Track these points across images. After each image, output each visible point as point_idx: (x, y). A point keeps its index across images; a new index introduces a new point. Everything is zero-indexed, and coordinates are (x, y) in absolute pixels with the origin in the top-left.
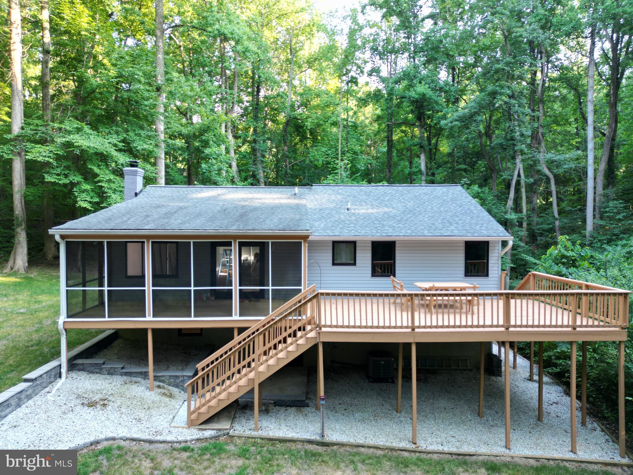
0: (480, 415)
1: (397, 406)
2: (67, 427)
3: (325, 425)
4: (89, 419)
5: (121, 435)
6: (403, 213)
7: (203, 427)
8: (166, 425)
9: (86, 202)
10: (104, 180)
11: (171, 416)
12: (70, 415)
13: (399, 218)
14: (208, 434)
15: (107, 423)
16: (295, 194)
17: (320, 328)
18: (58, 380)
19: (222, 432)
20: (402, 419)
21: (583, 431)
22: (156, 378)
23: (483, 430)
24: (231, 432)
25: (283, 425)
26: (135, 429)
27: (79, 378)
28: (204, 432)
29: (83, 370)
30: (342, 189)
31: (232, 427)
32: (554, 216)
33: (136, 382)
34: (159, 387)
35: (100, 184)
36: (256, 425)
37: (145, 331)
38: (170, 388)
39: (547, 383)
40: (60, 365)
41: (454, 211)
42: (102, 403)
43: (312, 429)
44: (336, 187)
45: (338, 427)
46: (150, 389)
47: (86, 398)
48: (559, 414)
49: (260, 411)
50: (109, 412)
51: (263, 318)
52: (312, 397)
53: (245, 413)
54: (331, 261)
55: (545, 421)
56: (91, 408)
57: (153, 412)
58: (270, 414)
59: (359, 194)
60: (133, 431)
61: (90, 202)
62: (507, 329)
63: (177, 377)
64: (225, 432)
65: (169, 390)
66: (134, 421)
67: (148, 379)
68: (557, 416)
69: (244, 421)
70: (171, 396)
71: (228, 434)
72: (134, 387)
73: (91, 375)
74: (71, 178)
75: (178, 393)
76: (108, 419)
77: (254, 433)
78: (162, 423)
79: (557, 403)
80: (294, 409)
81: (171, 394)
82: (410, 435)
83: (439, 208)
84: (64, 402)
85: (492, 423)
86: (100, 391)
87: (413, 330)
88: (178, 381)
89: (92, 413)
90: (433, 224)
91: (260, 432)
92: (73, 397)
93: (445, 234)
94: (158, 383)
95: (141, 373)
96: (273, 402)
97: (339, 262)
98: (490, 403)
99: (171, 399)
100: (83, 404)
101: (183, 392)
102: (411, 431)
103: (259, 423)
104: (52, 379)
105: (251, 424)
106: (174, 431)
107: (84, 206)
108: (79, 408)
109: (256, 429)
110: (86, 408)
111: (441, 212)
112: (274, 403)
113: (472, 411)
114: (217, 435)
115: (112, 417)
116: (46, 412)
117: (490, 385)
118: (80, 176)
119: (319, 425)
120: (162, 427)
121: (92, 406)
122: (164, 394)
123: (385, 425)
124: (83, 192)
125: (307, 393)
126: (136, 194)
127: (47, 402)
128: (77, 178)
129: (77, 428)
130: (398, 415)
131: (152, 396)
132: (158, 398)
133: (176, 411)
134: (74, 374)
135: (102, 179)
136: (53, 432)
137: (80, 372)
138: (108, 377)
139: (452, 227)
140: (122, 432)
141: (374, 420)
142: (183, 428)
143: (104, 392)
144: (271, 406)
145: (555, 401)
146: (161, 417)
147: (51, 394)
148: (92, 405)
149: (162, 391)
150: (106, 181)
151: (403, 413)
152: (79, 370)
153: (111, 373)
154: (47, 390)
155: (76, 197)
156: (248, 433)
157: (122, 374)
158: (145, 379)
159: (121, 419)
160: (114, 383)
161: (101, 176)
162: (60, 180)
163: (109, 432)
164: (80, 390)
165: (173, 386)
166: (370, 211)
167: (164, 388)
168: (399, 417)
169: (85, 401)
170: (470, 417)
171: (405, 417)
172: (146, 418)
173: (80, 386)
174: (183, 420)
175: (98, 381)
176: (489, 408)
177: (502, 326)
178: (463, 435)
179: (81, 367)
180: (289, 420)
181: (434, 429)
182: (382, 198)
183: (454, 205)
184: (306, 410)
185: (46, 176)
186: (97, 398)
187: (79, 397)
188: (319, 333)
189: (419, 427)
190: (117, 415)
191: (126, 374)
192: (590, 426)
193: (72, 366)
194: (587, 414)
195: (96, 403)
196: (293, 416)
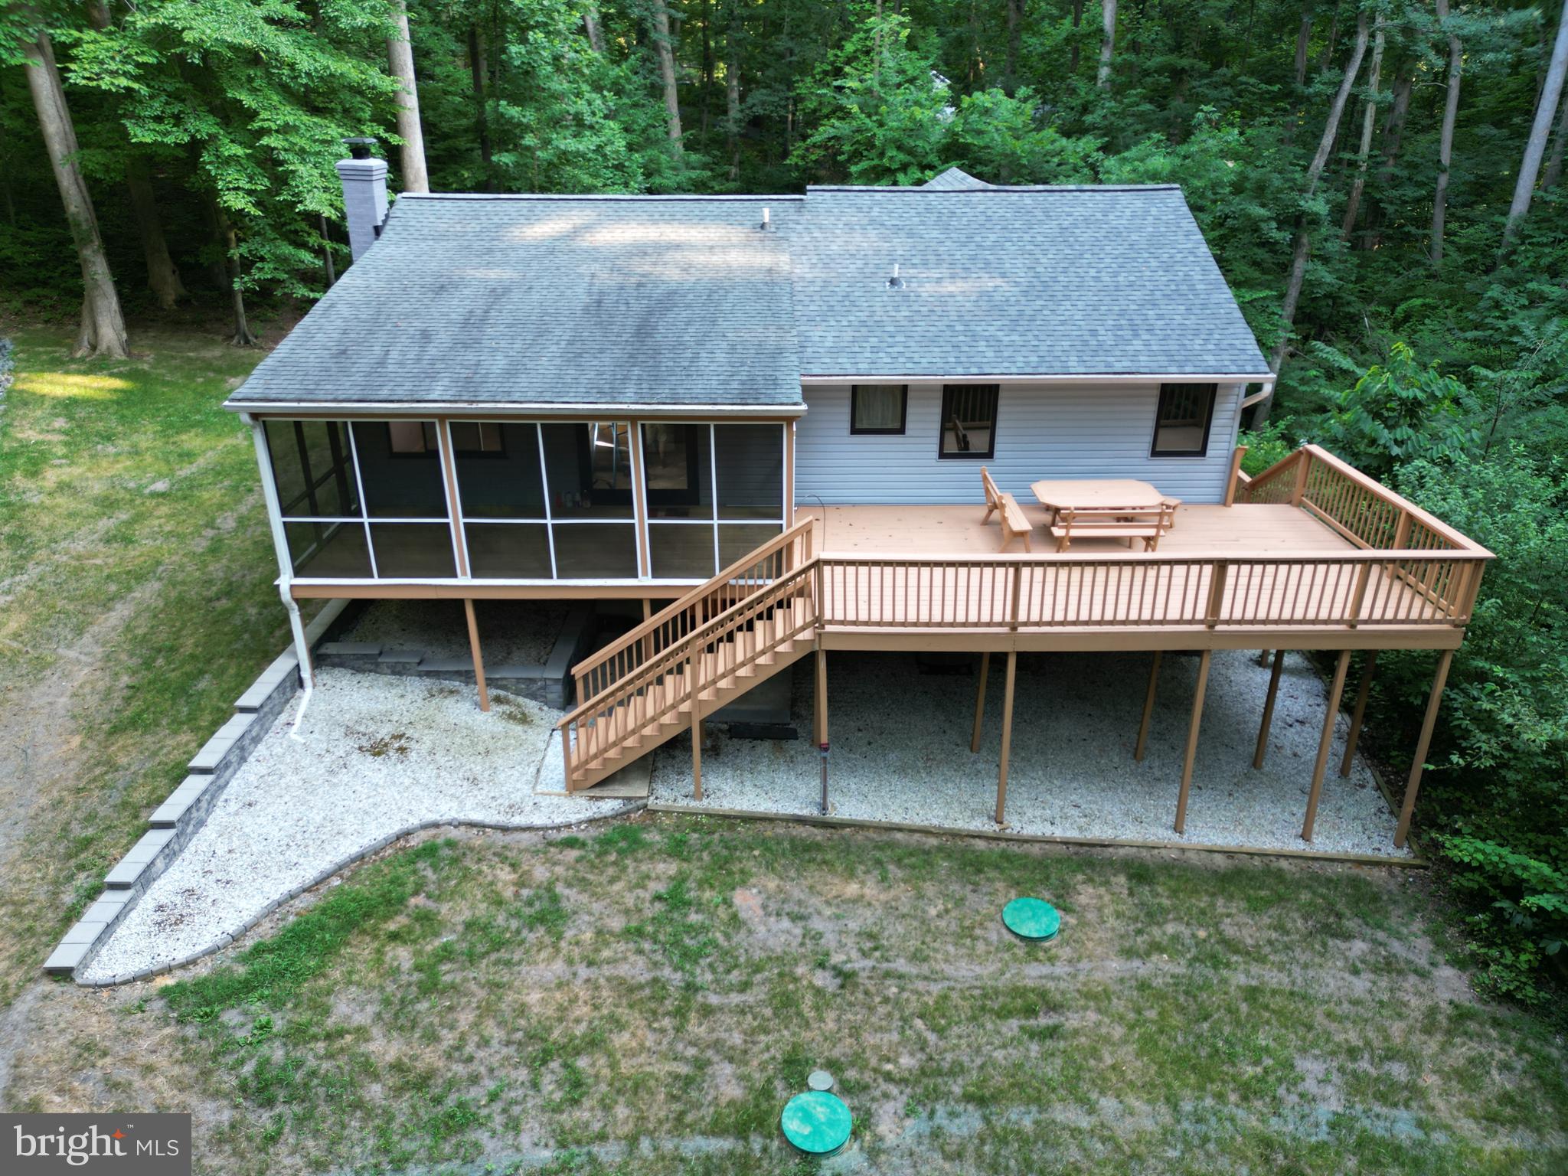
0: (1137, 755)
1: (973, 735)
2: (346, 803)
3: (830, 782)
4: (381, 783)
5: (447, 817)
6: (1025, 293)
7: (597, 792)
8: (527, 790)
9: (241, 194)
10: (274, 127)
11: (533, 770)
12: (344, 776)
13: (1013, 311)
14: (608, 806)
15: (417, 790)
16: (763, 226)
17: (823, 627)
18: (299, 693)
19: (633, 805)
20: (980, 766)
21: (1339, 790)
22: (490, 682)
23: (1139, 788)
24: (651, 802)
25: (747, 783)
26: (470, 803)
27: (338, 685)
28: (600, 803)
29: (342, 665)
30: (879, 203)
31: (651, 792)
32: (1439, 161)
33: (451, 692)
34: (498, 700)
35: (265, 141)
36: (698, 786)
37: (459, 604)
38: (521, 700)
39: (1294, 672)
40: (298, 666)
41: (1149, 286)
42: (396, 746)
43: (803, 792)
44: (866, 196)
45: (853, 787)
46: (482, 707)
47: (364, 735)
48: (1298, 751)
49: (703, 751)
50: (416, 767)
51: (701, 582)
52: (804, 713)
53: (674, 758)
54: (848, 425)
55: (1267, 767)
56: (379, 759)
57: (498, 760)
58: (722, 758)
59: (922, 223)
60: (468, 806)
61: (250, 193)
62: (1211, 626)
63: (532, 681)
64: (640, 803)
65: (519, 706)
66: (465, 783)
67: (475, 683)
68: (1295, 755)
69: (674, 776)
70: (524, 720)
71: (646, 806)
72: (450, 702)
73: (359, 676)
74: (192, 124)
75: (536, 711)
76: (416, 781)
77: (694, 804)
78: (519, 786)
79: (1302, 723)
80: (767, 744)
81: (523, 714)
82: (991, 803)
83: (1116, 274)
84: (324, 746)
85: (1158, 774)
86: (385, 717)
87: (1014, 628)
88: (534, 687)
89: (385, 771)
90: (1094, 333)
91: (705, 802)
92: (338, 733)
93: (1118, 367)
94: (495, 692)
95: (458, 673)
96: (725, 727)
97: (865, 426)
98: (1164, 725)
99: (526, 727)
100: (360, 748)
101: (545, 708)
102: (995, 794)
103: (703, 780)
104: (289, 695)
105: (688, 785)
106: (545, 802)
107: (240, 206)
108: (356, 756)
109: (698, 795)
110: (370, 758)
111: (1117, 288)
112: (729, 730)
113: (1124, 745)
114: (624, 809)
115: (423, 777)
116: (296, 771)
117: (1173, 678)
118: (211, 119)
119: (818, 781)
120: (519, 794)
121: (379, 754)
122: (511, 717)
123: (946, 781)
124: (228, 163)
125: (794, 702)
126: (378, 231)
127: (291, 747)
128: (205, 126)
129: (365, 805)
130: (974, 756)
131: (488, 722)
132: (500, 726)
133: (540, 758)
134: (325, 677)
135: (266, 124)
136: (322, 815)
137: (336, 671)
138: (393, 679)
139: (1137, 344)
140: (447, 810)
141: (925, 768)
142: (559, 795)
143: (395, 718)
144: (724, 739)
145: (1301, 715)
146: (513, 771)
147: (294, 729)
148: (378, 750)
149: (506, 708)
150: (277, 131)
151: (984, 752)
152: (334, 666)
153: (399, 671)
154: (283, 718)
155: (215, 180)
156: (683, 804)
157: (420, 675)
158: (467, 684)
159: (440, 781)
160: (410, 697)
161: (264, 115)
162: (166, 134)
163: (424, 811)
164: (348, 716)
165: (526, 696)
166: (949, 287)
167: (507, 702)
168: (975, 762)
169: (366, 744)
170: (1116, 759)
171: (987, 762)
172: (486, 774)
173: (345, 705)
174: (556, 778)
175: (376, 692)
176: (1160, 737)
177: (1201, 622)
178: (1095, 802)
179: (336, 660)
180: (759, 773)
181: (1042, 788)
182: (978, 239)
183: (1154, 263)
184: (792, 746)
185: (129, 124)
186: (384, 732)
187: (349, 732)
188: (820, 635)
189: (1012, 785)
190: (431, 771)
191: (428, 674)
192: (1355, 777)
193: (319, 659)
194: (1358, 748)
195: (386, 745)
196: (766, 761)
